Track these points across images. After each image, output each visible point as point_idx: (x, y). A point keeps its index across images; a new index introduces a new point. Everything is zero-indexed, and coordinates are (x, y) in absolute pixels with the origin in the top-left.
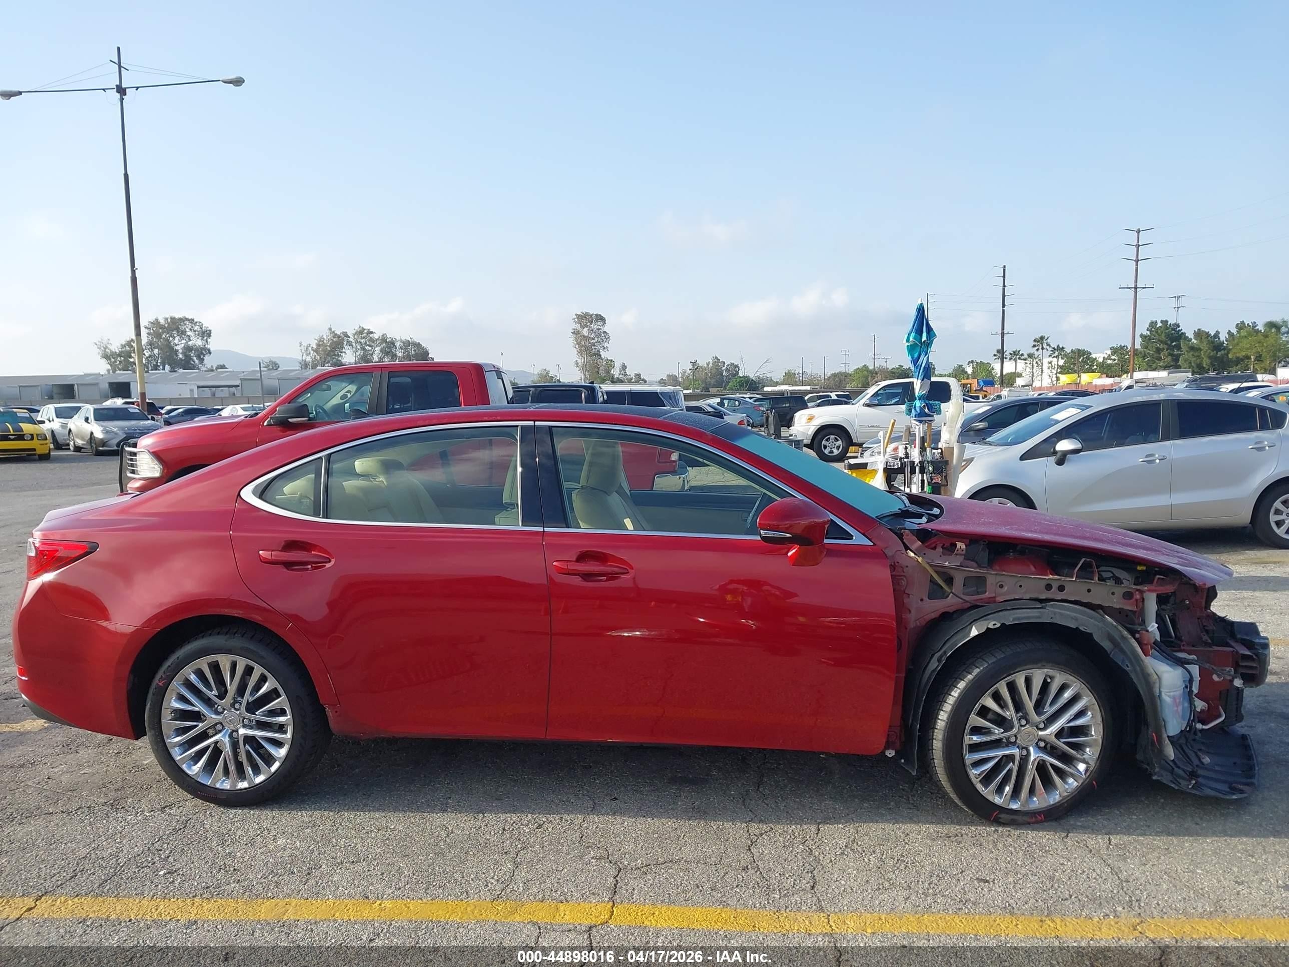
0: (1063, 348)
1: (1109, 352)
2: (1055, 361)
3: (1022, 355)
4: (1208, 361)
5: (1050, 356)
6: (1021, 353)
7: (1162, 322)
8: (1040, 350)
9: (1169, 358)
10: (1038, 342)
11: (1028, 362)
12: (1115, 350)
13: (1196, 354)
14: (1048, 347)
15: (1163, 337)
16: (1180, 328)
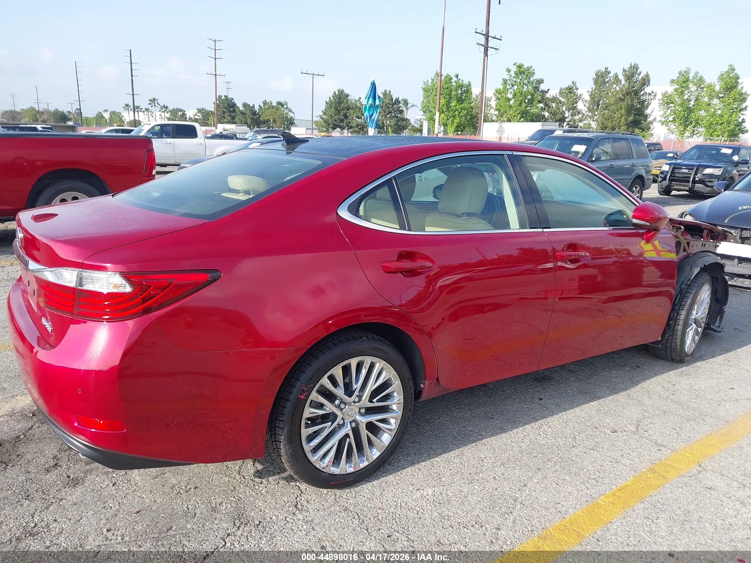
0: (167, 107)
1: (196, 111)
2: (163, 114)
3: (141, 109)
4: (250, 121)
5: (160, 111)
6: (140, 107)
7: (225, 96)
8: (154, 107)
9: (230, 118)
10: (152, 101)
11: (146, 114)
12: (200, 111)
13: (244, 116)
14: (158, 105)
15: (226, 105)
16: (234, 101)
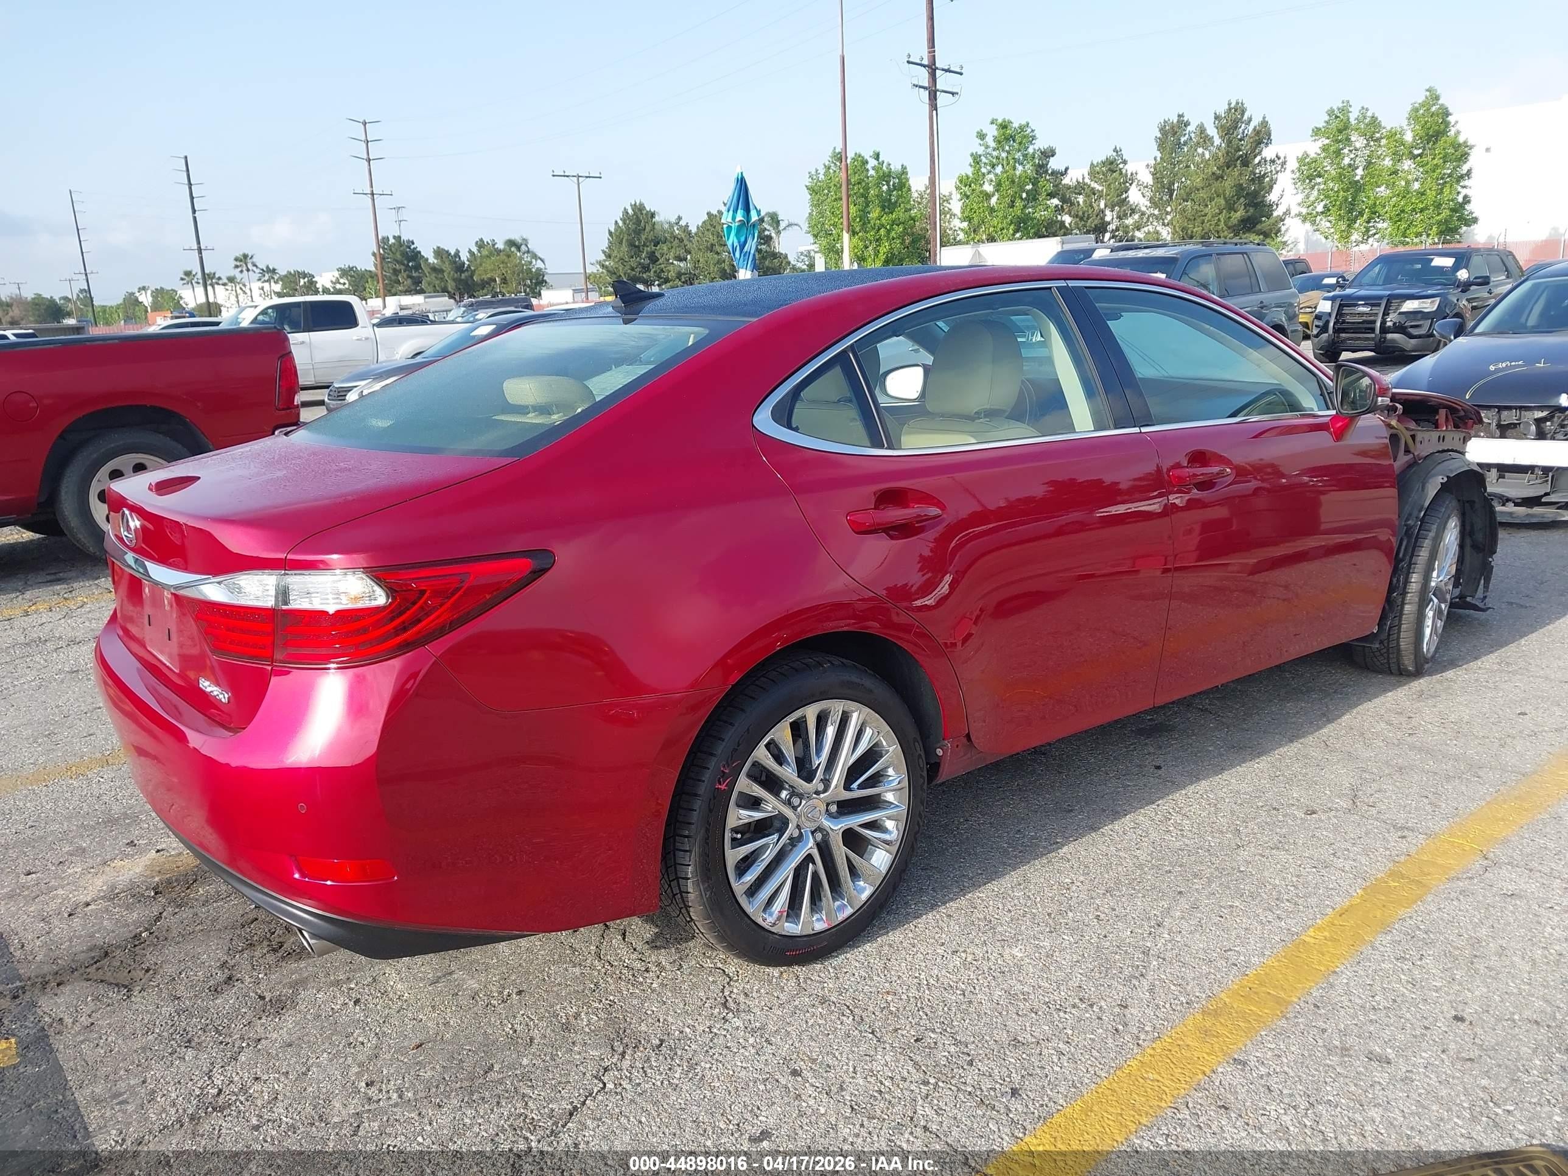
0: (274, 270)
1: (337, 274)
2: (266, 286)
3: (219, 278)
4: (453, 284)
5: (259, 280)
6: (217, 276)
7: (394, 237)
8: (245, 272)
9: (409, 281)
10: (241, 261)
11: (230, 288)
12: (345, 272)
13: (440, 276)
14: (254, 268)
15: (398, 256)
16: (414, 246)
